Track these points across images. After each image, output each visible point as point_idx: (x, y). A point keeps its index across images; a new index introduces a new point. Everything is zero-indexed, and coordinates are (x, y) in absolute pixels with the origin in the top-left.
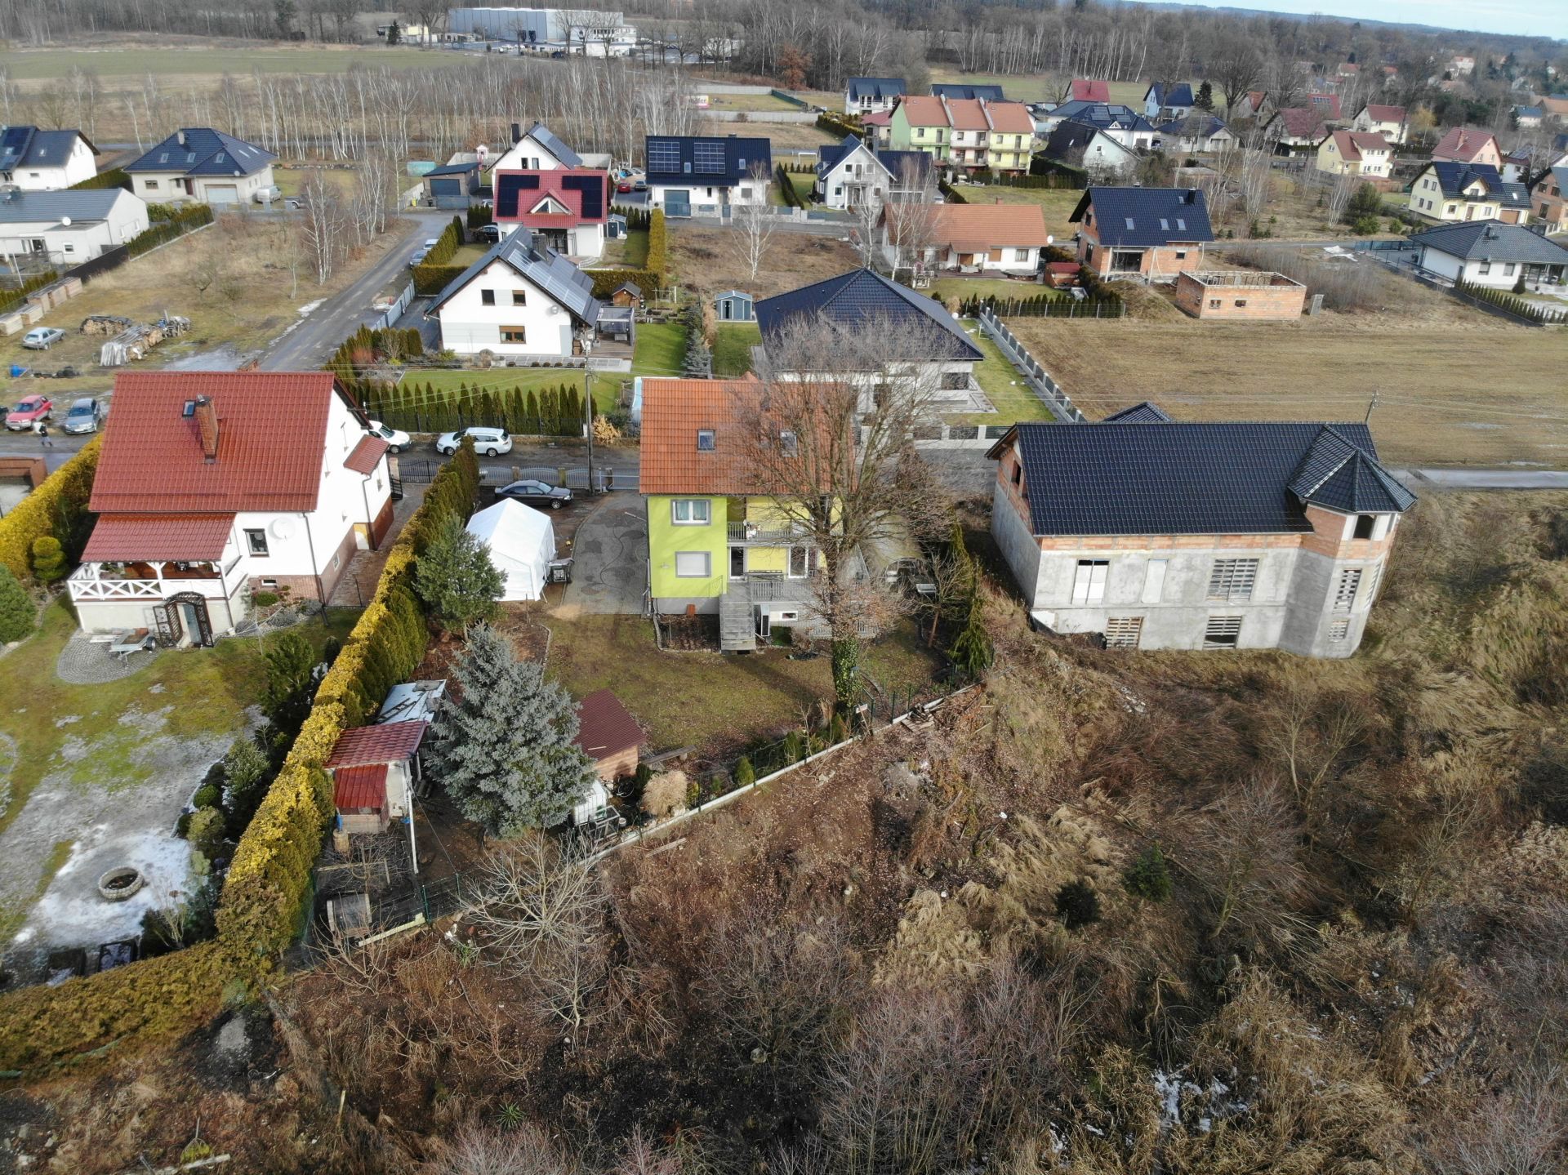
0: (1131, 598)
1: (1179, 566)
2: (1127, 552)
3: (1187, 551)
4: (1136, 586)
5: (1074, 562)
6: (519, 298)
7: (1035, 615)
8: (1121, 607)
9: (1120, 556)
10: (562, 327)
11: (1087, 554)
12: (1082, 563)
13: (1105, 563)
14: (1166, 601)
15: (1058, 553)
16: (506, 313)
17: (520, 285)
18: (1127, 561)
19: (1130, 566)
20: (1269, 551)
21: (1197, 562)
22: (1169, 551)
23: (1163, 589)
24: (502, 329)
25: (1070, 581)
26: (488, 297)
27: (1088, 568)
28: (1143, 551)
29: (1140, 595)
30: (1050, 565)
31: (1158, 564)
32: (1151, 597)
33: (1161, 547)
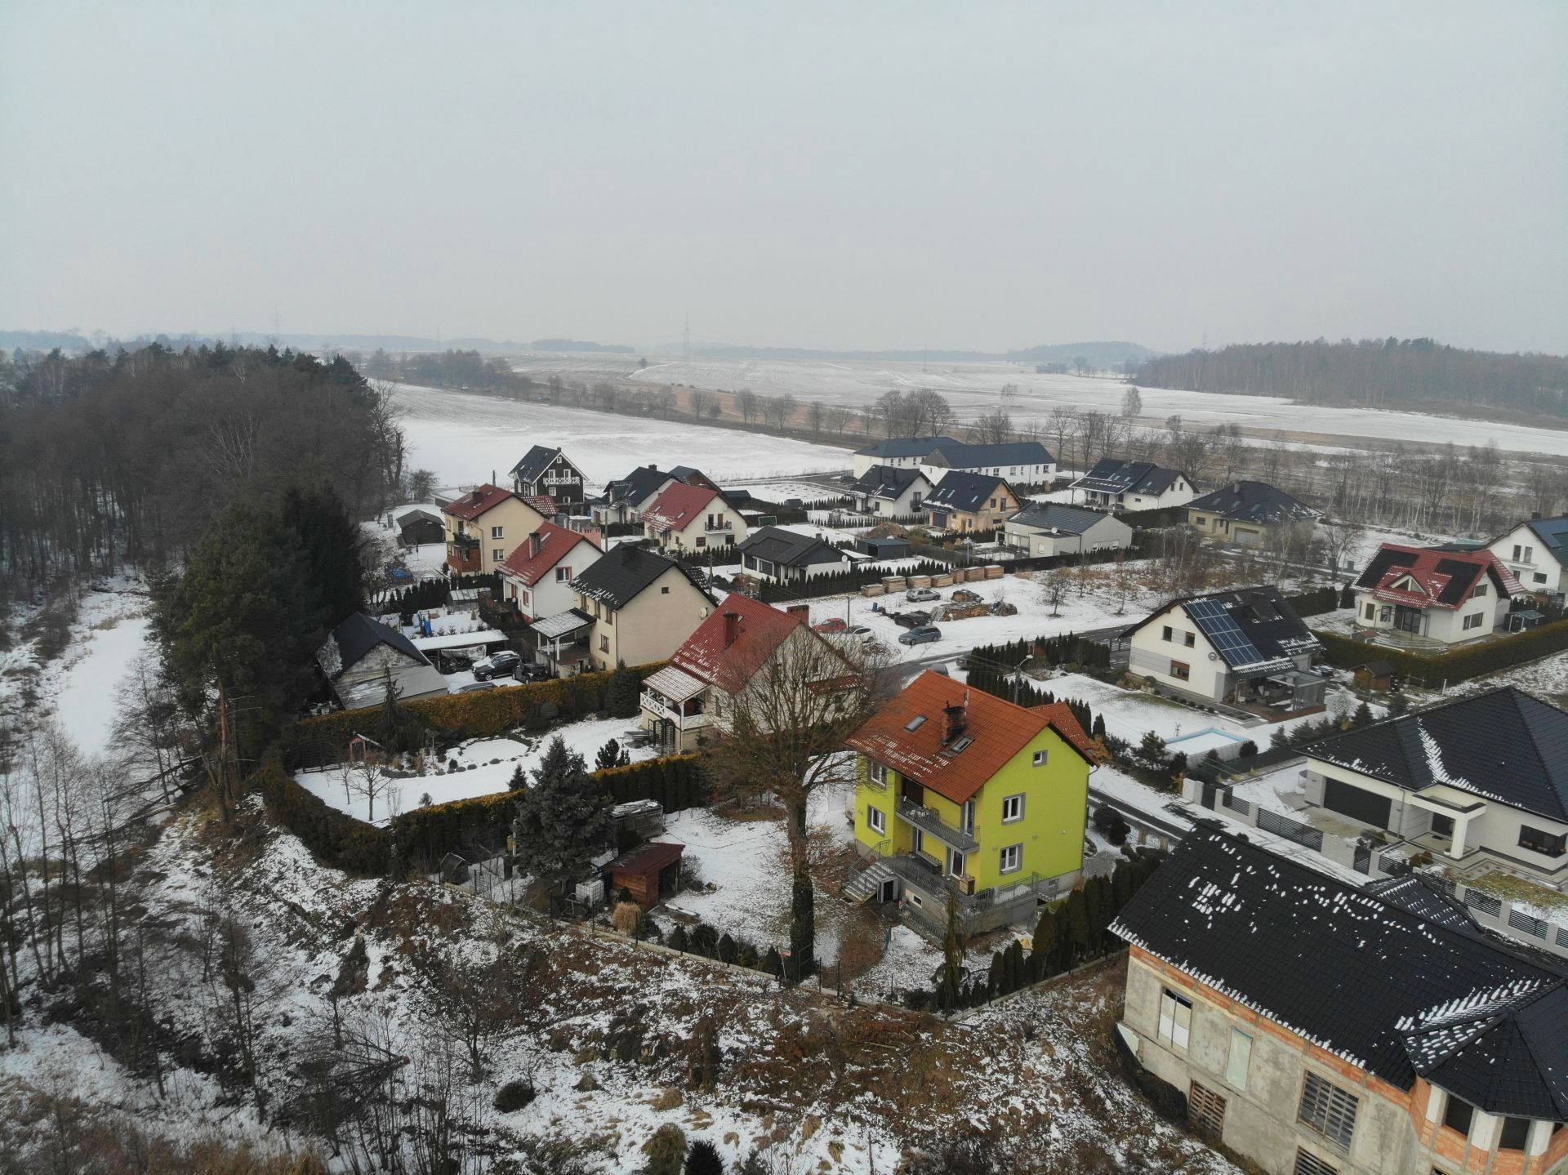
0: (1215, 1068)
1: (1265, 1056)
2: (1210, 1003)
3: (1271, 1038)
4: (1219, 1055)
5: (1158, 986)
6: (1190, 640)
7: (1120, 1027)
8: (1205, 1072)
9: (1203, 1004)
10: (1218, 674)
11: (1172, 983)
12: (1169, 993)
13: (1189, 1005)
14: (1252, 1095)
15: (1145, 967)
16: (1177, 651)
17: (1193, 629)
18: (1210, 1016)
19: (1213, 1024)
20: (1371, 1094)
21: (1285, 1060)
22: (1252, 1028)
23: (1249, 1077)
24: (1174, 664)
25: (1156, 1007)
26: (1168, 633)
27: (1172, 1001)
28: (1226, 1012)
29: (1224, 1069)
30: (1137, 977)
31: (1243, 1038)
32: (1236, 1078)
33: (1243, 1017)
